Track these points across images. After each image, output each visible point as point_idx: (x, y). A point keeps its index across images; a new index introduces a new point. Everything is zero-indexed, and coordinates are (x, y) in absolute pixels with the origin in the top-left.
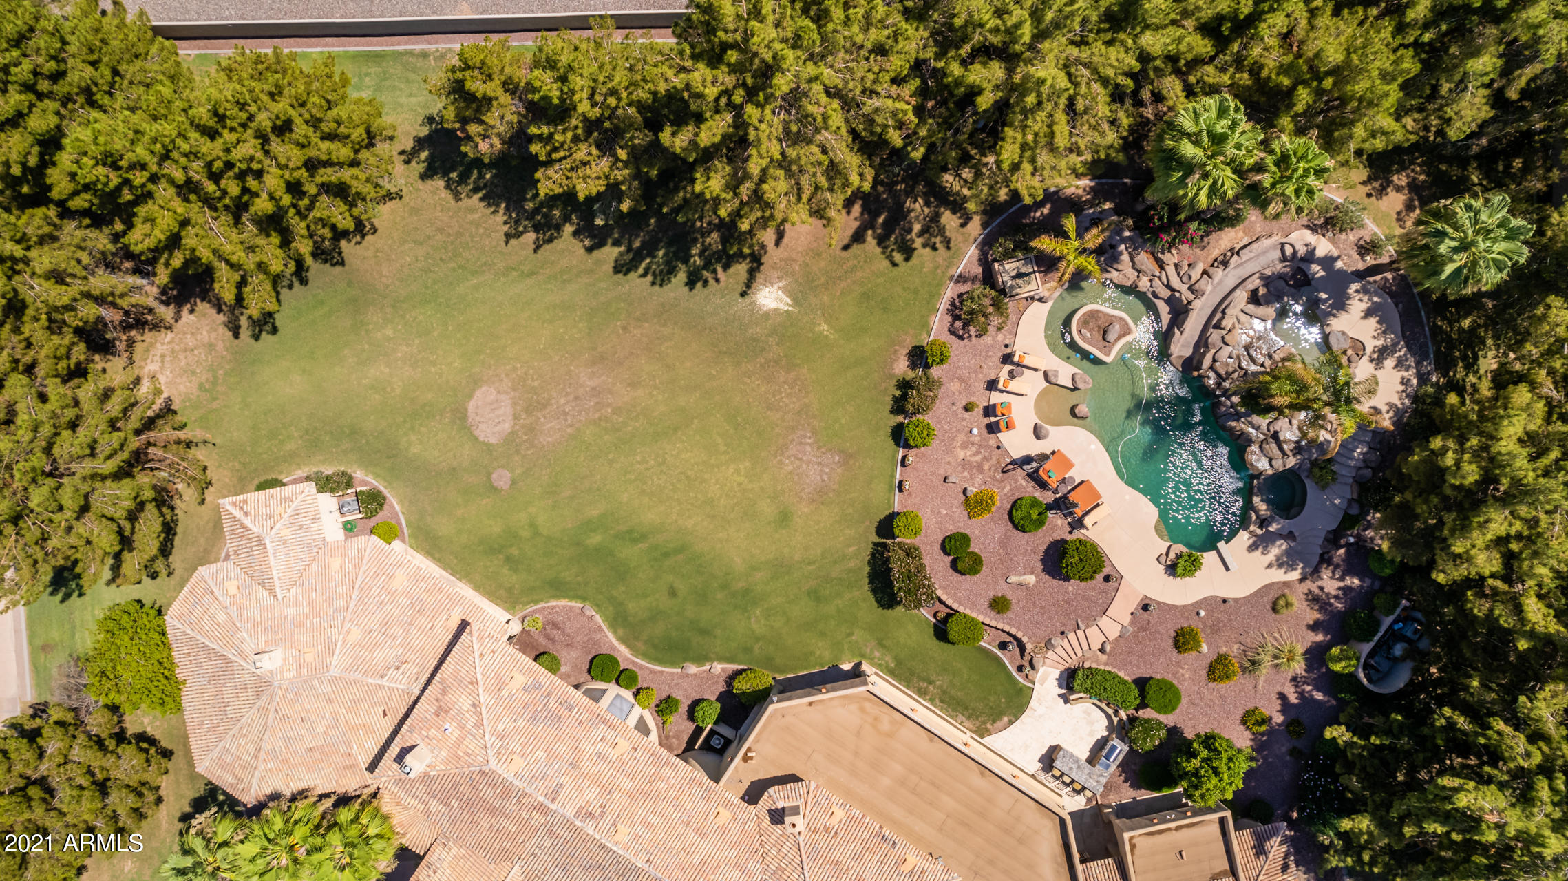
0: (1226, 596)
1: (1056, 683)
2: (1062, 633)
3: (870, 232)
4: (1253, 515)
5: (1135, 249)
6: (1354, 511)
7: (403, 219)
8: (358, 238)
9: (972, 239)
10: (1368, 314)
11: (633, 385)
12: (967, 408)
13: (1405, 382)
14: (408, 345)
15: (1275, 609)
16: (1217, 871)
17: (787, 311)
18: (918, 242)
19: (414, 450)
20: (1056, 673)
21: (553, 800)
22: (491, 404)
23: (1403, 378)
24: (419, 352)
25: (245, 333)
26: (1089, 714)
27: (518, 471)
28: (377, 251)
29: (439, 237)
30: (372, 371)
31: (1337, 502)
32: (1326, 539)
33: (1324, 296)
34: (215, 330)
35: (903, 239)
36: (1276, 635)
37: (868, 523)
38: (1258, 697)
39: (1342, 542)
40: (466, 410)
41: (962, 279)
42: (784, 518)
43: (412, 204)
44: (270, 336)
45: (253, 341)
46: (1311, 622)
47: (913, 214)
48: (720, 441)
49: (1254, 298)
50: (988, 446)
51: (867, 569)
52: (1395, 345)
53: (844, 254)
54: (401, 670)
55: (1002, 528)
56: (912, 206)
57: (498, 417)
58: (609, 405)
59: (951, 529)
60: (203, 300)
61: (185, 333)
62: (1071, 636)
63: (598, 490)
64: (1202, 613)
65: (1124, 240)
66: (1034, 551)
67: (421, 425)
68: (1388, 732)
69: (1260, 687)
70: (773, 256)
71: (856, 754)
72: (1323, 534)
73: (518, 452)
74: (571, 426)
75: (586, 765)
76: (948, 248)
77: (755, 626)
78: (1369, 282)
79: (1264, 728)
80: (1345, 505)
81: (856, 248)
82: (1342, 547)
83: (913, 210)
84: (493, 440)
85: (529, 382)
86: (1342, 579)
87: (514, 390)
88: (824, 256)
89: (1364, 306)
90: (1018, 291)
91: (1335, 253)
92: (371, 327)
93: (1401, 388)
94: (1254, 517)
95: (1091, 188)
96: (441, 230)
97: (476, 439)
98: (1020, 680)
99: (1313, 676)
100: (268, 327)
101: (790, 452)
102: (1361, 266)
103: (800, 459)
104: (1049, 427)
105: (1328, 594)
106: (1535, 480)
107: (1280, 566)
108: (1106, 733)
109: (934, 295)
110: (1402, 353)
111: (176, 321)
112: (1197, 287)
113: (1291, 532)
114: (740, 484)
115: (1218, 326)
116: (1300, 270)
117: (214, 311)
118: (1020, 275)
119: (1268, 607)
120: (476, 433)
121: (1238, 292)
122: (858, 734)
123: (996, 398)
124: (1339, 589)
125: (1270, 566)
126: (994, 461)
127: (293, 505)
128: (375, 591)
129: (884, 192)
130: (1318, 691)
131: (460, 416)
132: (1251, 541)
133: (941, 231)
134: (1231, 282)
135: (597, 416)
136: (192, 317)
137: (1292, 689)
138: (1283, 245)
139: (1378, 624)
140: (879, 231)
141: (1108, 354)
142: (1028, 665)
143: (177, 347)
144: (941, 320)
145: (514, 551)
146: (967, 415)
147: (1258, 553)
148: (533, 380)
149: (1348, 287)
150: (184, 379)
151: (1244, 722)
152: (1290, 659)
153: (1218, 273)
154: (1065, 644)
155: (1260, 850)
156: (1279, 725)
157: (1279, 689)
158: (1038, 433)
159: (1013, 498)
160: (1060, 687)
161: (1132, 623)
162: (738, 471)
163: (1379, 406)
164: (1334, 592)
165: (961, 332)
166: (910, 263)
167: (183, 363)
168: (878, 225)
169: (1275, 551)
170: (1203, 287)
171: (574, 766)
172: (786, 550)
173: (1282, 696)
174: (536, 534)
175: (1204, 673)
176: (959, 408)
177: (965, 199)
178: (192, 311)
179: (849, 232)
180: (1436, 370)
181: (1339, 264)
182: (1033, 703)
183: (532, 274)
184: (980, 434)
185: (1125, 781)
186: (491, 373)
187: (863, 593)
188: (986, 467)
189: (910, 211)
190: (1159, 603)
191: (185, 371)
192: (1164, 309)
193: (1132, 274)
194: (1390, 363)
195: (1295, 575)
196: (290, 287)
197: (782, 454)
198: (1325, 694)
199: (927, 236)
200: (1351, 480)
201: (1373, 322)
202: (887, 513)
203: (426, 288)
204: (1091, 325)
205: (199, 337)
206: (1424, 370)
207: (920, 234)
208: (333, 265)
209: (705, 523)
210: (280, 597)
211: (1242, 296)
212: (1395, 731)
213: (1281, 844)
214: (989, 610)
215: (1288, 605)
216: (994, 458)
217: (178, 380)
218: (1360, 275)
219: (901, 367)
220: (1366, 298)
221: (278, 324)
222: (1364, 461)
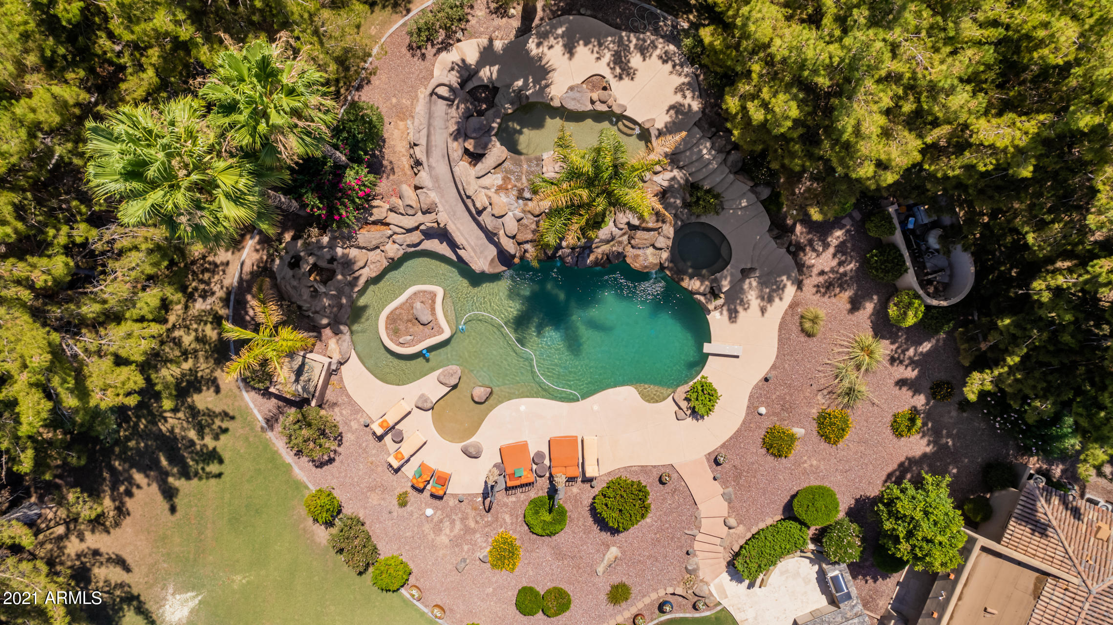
0: (762, 375)
1: (734, 583)
2: (689, 553)
3: (171, 480)
4: (698, 297)
5: (349, 238)
6: (765, 193)
9: (236, 391)
10: (570, 49)
12: (403, 504)
13: (665, 59)
15: (809, 335)
16: (1031, 587)
17: (200, 601)
18: (209, 442)
20: (725, 577)
23: (660, 57)
26: (787, 571)
31: (744, 203)
32: (776, 238)
33: (520, 83)
35: (197, 453)
36: (836, 350)
38: (885, 406)
39: (789, 222)
41: (271, 422)
46: (848, 306)
47: (177, 431)
49: (475, 157)
50: (453, 509)
52: (620, 42)
53: (178, 515)
55: (543, 549)
56: (168, 426)
59: (512, 595)
62: (697, 546)
64: (763, 410)
65: (332, 246)
66: (587, 532)
68: (1014, 340)
69: (876, 401)
70: (136, 581)
72: (768, 238)
76: (233, 418)
78: (538, 26)
79: (919, 423)
80: (752, 197)
81: (178, 501)
82: (794, 225)
83: (173, 428)
86: (826, 246)
88: (169, 533)
89: (559, 48)
90: (313, 384)
91: (484, 41)
93: (669, 65)
94: (702, 299)
95: (259, 243)
98: (708, 613)
99: (902, 340)
102: (516, 23)
104: (473, 439)
105: (832, 270)
106: (843, 47)
107: (770, 300)
108: (816, 567)
109: (274, 457)
110: (634, 41)
112: (425, 207)
113: (743, 271)
115: (480, 212)
116: (473, 93)
118: (299, 372)
119: (803, 338)
121: (456, 170)
123: (410, 471)
124: (834, 256)
125: (763, 310)
126: (472, 514)
129: (138, 443)
130: (921, 344)
132: (725, 313)
133: (211, 414)
134: (442, 169)
137: (901, 368)
138: (433, 93)
139: (894, 247)
140: (175, 470)
141: (441, 331)
142: (698, 599)
144: (301, 469)
146: (409, 508)
147: (742, 314)
149: (528, 52)
151: (899, 434)
152: (870, 354)
153: (424, 177)
154: (701, 556)
155: (1041, 529)
156: (927, 404)
157: (891, 382)
158: (472, 454)
159: (521, 519)
160: (740, 581)
161: (725, 484)
163: (672, 102)
164: (834, 263)
165: (326, 458)
166: (226, 461)
168: (169, 468)
169: (752, 296)
170: (428, 201)
173: (901, 383)
175: (824, 445)
176: (397, 511)
177: (193, 371)
179: (159, 497)
180: (676, 16)
181: (498, 45)
182: (737, 615)
184: (435, 508)
185: (875, 581)
188: (472, 524)
189: (172, 431)
190: (723, 446)
192: (433, 245)
193: (374, 256)
194: (635, 60)
195: (790, 290)
198: (928, 340)
199: (207, 430)
200: (732, 176)
201: (581, 50)
204: (402, 327)
206: (667, 29)
207: (201, 434)
211: (463, 168)
212: (1019, 333)
213: (1048, 501)
214: (617, 607)
215: (814, 320)
216: (469, 511)
218: (524, 31)
219: (322, 534)
220: (552, 41)
222: (719, 151)
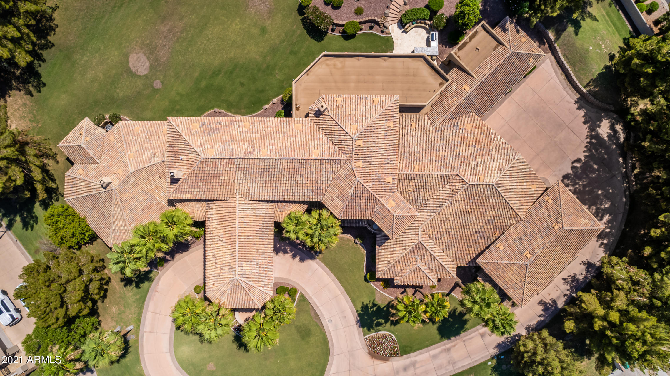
1: (398, 29)
2: (387, 7)
7: (64, 15)
8: (53, 32)
11: (181, 19)
14: (95, 58)
16: (494, 46)
19: (121, 95)
20: (396, 25)
21: (233, 155)
22: (137, 60)
24: (100, 58)
25: (34, 92)
27: (162, 77)
28: (63, 33)
29: (81, 13)
30: (89, 76)
34: (23, 98)
37: (294, 13)
40: (130, 68)
42: (263, 30)
43: (64, 7)
44: (44, 88)
45: (39, 94)
48: (223, 18)
51: (305, 31)
54: (156, 157)
57: (142, 63)
58: (177, 32)
60: (11, 90)
61: (12, 105)
62: (391, 6)
63: (193, 65)
67: (118, 84)
71: (335, 82)
73: (157, 71)
74: (169, 48)
75: (238, 138)
77: (279, 77)
84: (146, 73)
85: (145, 43)
87: (142, 49)
92: (78, 61)
96: (80, 10)
97: (140, 76)
98: (385, 36)
100: (42, 85)
101: (250, 6)
103: (255, 6)
108: (427, 34)
111: (6, 103)
114: (240, 28)
117: (18, 92)
120: (139, 74)
122: (331, 74)
127: (84, 129)
128: (131, 137)
131: (129, 72)
135: (176, 39)
136: (11, 98)
142: (384, 29)
143: (12, 111)
145: (178, 107)
148: (146, 41)
150: (22, 121)
154: (391, 11)
160: (400, 29)
162: (236, 24)
167: (18, 115)
171: (234, 140)
172: (272, 42)
174: (182, 96)
178: (10, 96)
182: (395, 41)
183: (122, 5)
186: (130, 48)
187: (310, 42)
191: (21, 118)
196: (40, 66)
197: (248, 9)
202: (298, 5)
203: (89, 34)
205: (18, 103)
208: (50, 48)
209: (238, 51)
210: (99, 162)
213: (511, 24)
214: (357, 16)
217: (20, 123)
221: (44, 82)
